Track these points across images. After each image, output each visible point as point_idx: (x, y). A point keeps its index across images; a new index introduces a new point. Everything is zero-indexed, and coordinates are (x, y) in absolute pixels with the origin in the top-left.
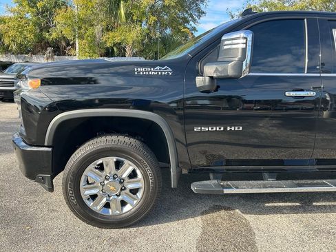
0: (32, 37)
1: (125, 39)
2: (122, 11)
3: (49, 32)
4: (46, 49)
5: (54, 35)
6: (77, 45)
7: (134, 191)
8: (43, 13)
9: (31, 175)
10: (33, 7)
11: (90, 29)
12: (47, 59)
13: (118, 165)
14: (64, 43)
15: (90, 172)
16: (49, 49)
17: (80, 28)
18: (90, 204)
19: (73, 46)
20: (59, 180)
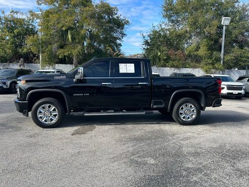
0: (10, 52)
1: (71, 53)
2: (70, 37)
3: (21, 48)
4: (19, 60)
5: (25, 50)
6: (41, 57)
7: (55, 116)
8: (18, 36)
9: (21, 111)
10: (11, 33)
11: (49, 47)
12: (20, 66)
13: (49, 107)
14: (32, 55)
15: (40, 109)
16: (22, 59)
17: (42, 47)
18: (40, 120)
19: (38, 57)
20: (30, 113)
